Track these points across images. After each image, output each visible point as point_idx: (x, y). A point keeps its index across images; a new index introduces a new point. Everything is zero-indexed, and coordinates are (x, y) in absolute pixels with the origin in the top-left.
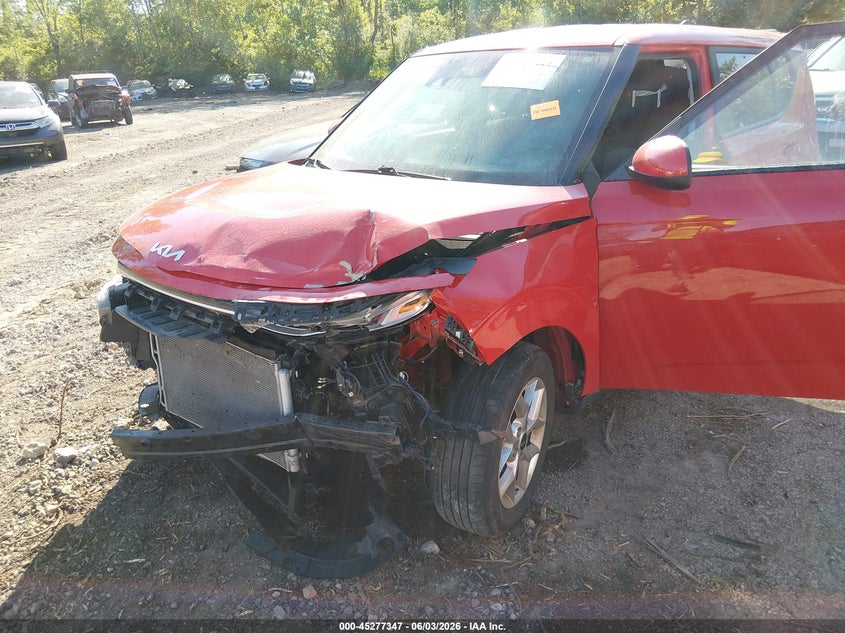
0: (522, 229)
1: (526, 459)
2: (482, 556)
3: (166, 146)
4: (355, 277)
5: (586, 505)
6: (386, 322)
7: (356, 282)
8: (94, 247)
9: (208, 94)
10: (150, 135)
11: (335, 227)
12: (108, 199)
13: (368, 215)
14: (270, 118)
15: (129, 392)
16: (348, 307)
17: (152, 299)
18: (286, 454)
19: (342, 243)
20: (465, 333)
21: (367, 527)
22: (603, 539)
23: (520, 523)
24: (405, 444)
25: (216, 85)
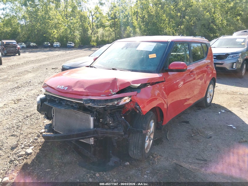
0: (149, 83)
1: (150, 141)
2: (140, 165)
3: (32, 62)
4: (113, 93)
5: (164, 153)
6: (120, 104)
7: (113, 94)
8: (16, 90)
9: (42, 47)
10: (27, 59)
11: (108, 81)
12: (18, 76)
13: (115, 79)
14: (63, 55)
15: (36, 128)
16: (112, 100)
17: (56, 100)
18: (91, 139)
19: (110, 85)
20: (139, 107)
21: (111, 159)
22: (169, 160)
23: (148, 157)
24: (125, 134)
25: (44, 45)
